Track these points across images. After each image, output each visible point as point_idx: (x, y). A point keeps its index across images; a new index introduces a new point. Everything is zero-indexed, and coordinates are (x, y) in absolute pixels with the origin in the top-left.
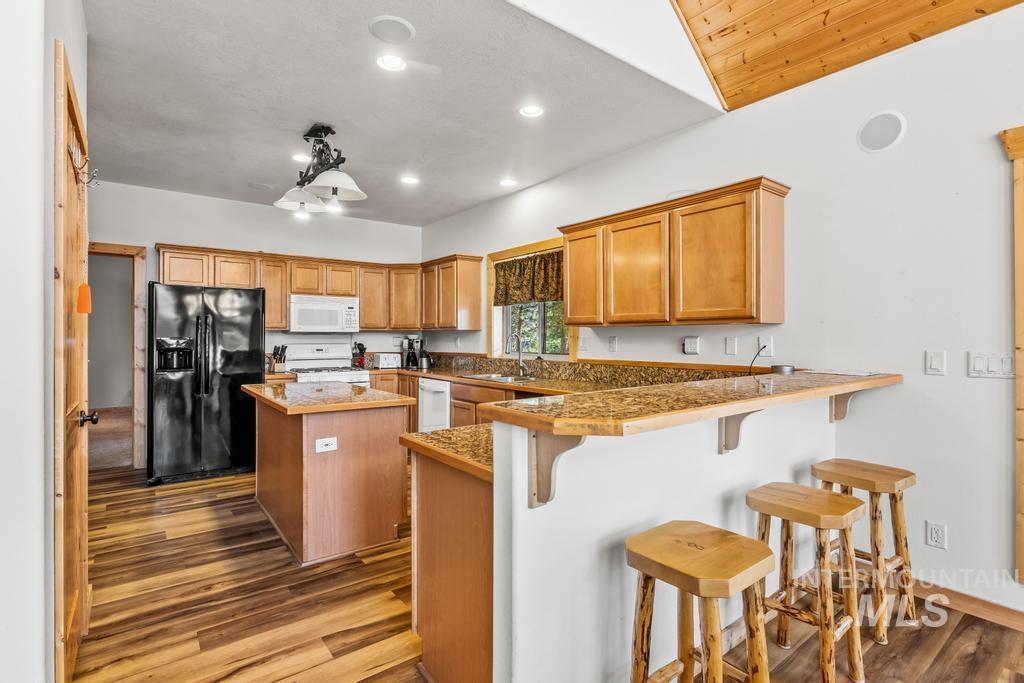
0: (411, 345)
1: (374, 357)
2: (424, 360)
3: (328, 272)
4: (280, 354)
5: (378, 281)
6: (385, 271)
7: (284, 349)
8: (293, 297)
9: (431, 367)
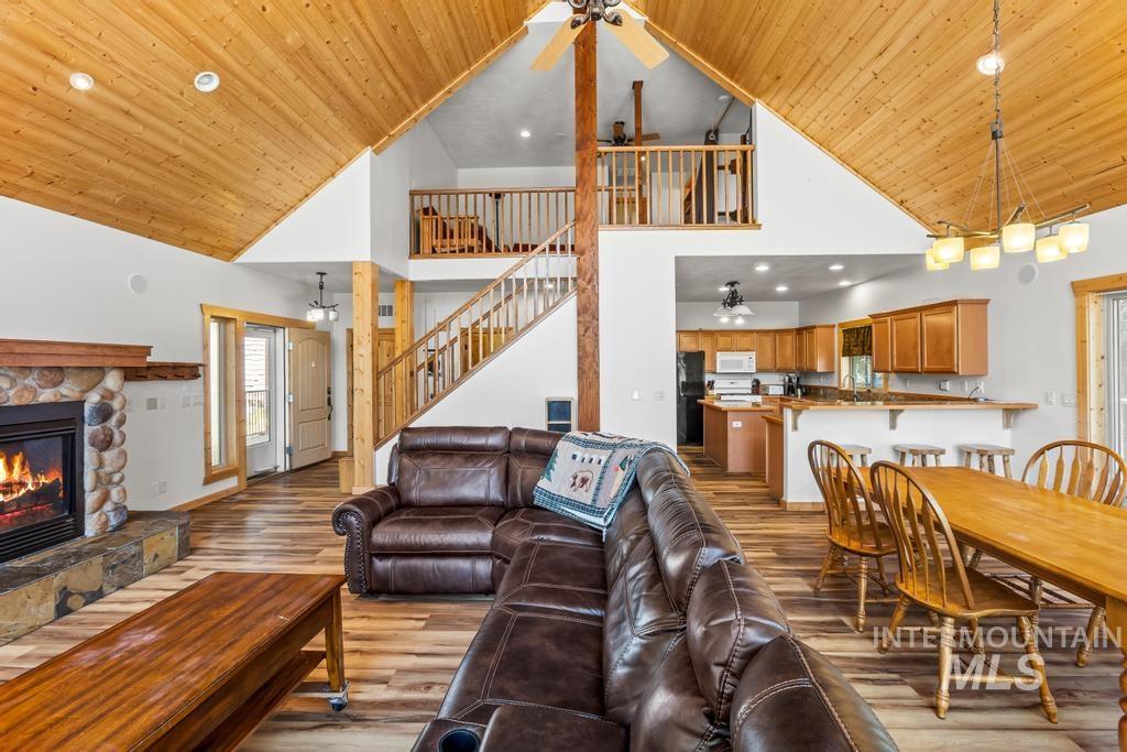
0: (790, 380)
1: (766, 388)
2: (799, 390)
3: (737, 337)
4: (711, 384)
5: (768, 340)
6: (772, 334)
7: (713, 382)
8: (718, 353)
9: (804, 395)
